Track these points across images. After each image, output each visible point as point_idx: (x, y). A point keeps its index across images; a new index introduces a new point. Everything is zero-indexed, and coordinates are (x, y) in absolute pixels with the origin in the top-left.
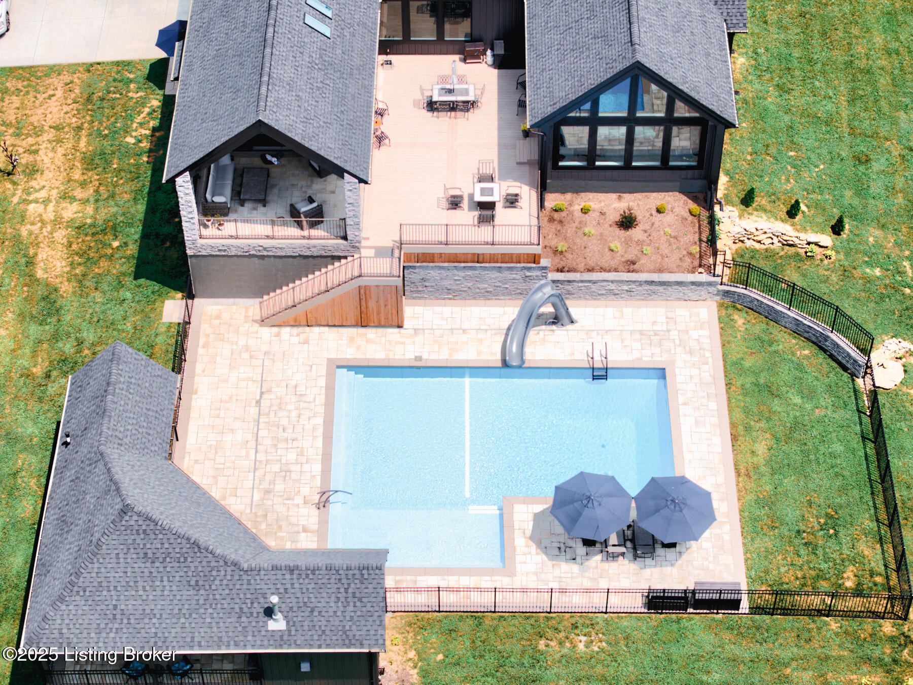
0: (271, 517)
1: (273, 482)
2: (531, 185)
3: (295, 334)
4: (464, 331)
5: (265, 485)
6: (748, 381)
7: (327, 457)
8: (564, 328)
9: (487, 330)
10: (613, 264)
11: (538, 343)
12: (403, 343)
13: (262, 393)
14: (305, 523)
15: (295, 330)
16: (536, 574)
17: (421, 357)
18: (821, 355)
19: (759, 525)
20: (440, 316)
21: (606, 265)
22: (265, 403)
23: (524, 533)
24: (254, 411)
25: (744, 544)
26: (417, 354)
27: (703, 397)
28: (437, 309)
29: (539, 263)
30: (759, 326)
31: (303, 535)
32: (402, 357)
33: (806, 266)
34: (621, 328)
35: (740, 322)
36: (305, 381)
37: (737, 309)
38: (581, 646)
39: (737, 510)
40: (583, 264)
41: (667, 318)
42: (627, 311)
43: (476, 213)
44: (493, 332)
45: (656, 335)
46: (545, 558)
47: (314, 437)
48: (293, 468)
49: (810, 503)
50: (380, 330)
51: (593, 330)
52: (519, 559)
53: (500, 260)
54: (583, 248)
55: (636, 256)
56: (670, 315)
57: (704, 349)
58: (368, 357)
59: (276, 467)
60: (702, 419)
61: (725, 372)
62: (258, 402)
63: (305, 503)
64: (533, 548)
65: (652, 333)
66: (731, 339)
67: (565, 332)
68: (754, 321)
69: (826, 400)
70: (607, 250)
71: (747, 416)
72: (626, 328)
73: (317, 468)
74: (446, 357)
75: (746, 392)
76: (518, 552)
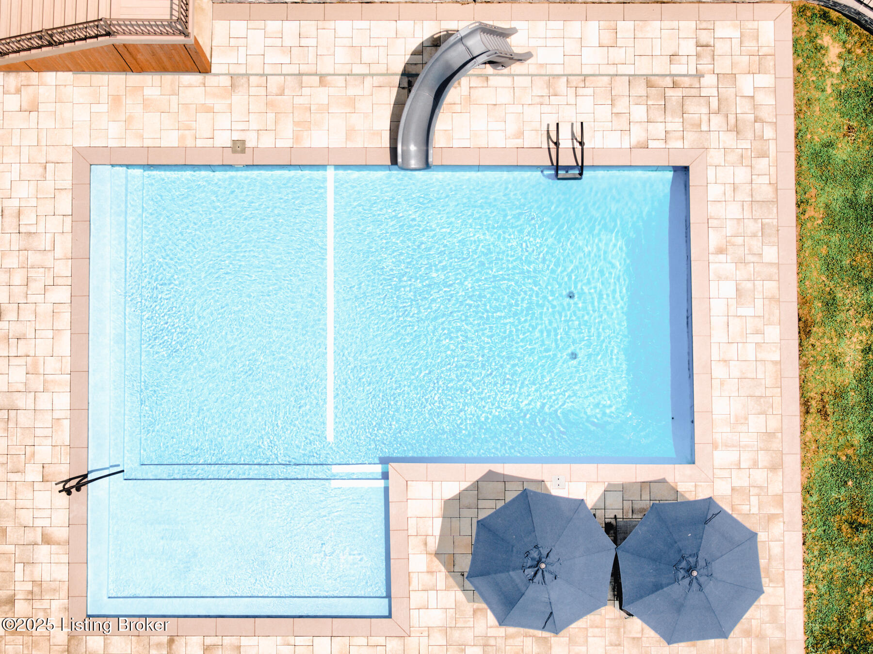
3: (13, 90)
4: (322, 78)
6: (836, 195)
8: (505, 71)
9: (364, 76)
11: (458, 108)
12: (210, 110)
14: (46, 523)
16: (445, 630)
17: (244, 142)
20: (278, 42)
23: (426, 544)
25: (806, 563)
26: (236, 136)
27: (754, 235)
28: (273, 26)
31: (45, 548)
32: (209, 143)
34: (612, 70)
35: (834, 51)
36: (33, 202)
37: (831, 21)
39: (799, 489)
41: (698, 45)
42: (625, 27)
44: (377, 80)
45: (675, 85)
47: (56, 331)
48: (21, 401)
50: (168, 78)
51: (559, 76)
52: (416, 599)
56: (705, 37)
57: (762, 121)
60: (749, 285)
61: (798, 175)
63: (44, 480)
64: (441, 576)
65: (668, 81)
66: (817, 94)
67: (507, 81)
68: (859, 51)
71: (831, 277)
72: (622, 69)
73: (63, 401)
74: (288, 144)
75: (832, 222)
76: (414, 584)
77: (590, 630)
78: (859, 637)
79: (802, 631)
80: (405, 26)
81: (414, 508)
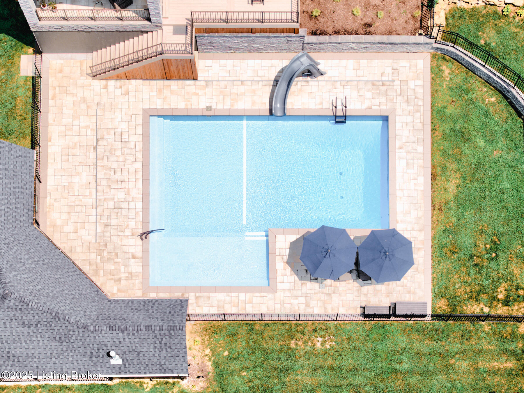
0: (110, 246)
1: (109, 217)
3: (118, 87)
4: (242, 82)
5: (104, 220)
6: (447, 127)
7: (146, 195)
8: (315, 79)
9: (259, 81)
10: (355, 26)
11: (296, 93)
12: (197, 94)
13: (97, 140)
14: (133, 251)
15: (119, 83)
16: (290, 291)
17: (211, 107)
18: (504, 102)
19: (444, 250)
20: (225, 68)
21: (349, 28)
22: (100, 149)
23: (283, 259)
24: (92, 156)
25: (433, 266)
26: (208, 104)
27: (414, 142)
28: (223, 62)
29: (298, 33)
30: (460, 75)
31: (133, 260)
32: (197, 107)
33: (501, 23)
34: (358, 79)
35: (447, 71)
36: (127, 130)
37: (445, 60)
38: (319, 345)
39: (430, 238)
40: (332, 27)
41: (393, 69)
42: (364, 62)
44: (264, 83)
45: (383, 85)
46: (296, 278)
47: (137, 179)
48: (123, 205)
49: (482, 232)
50: (181, 82)
51: (337, 81)
52: (279, 279)
53: (268, 32)
54: (332, 13)
55: (373, 19)
56: (395, 66)
57: (418, 98)
58: (172, 107)
59: (111, 205)
60: (412, 161)
61: (432, 119)
62: (95, 148)
63: (132, 235)
64: (289, 269)
65: (381, 83)
66: (440, 88)
67: (316, 83)
68: (457, 72)
69: (502, 143)
70: (350, 14)
71: (444, 158)
72: (362, 79)
73: (139, 205)
74: (229, 107)
75: (445, 137)
76: (278, 274)
77: (347, 291)
78: (453, 294)
79: (431, 291)
80: (275, 62)
81: (278, 245)
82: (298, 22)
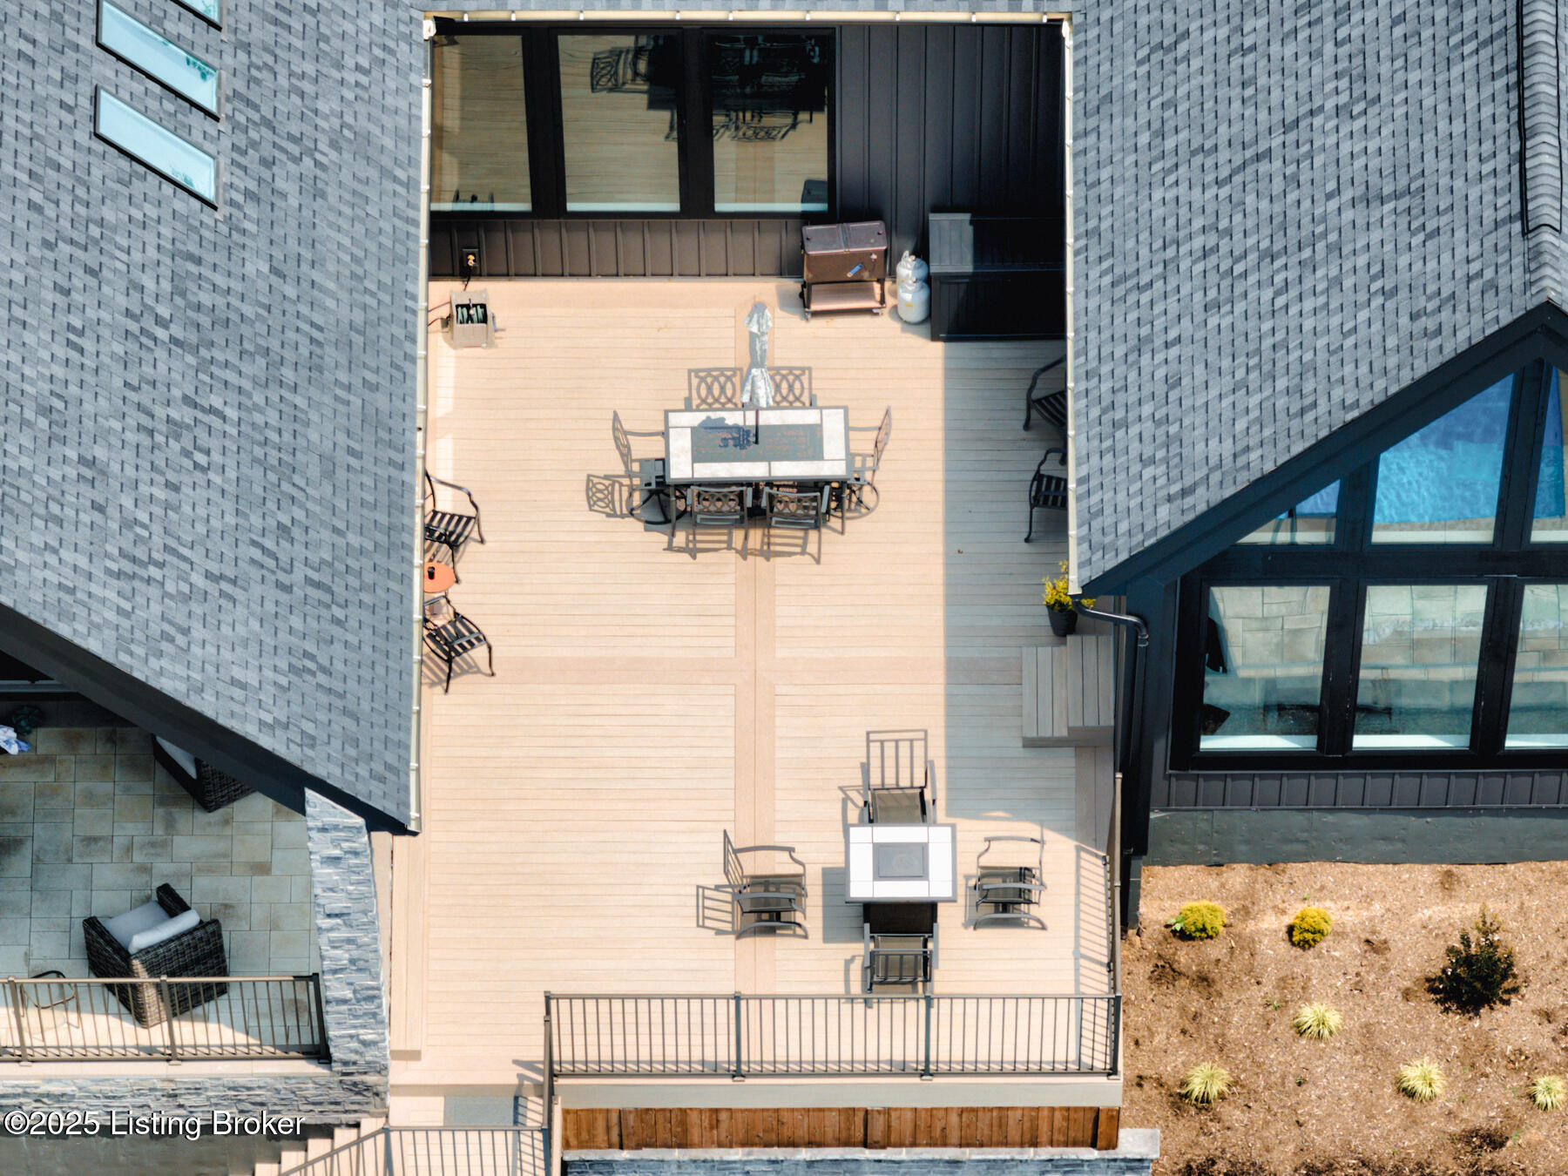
2: (1083, 832)
10: (1415, 1146)
21: (1383, 1153)
29: (1112, 1145)
40: (1291, 1148)
43: (858, 950)
53: (954, 1136)
54: (1291, 1083)
55: (1507, 1114)
70: (1389, 1090)
82: (1113, 1071)
